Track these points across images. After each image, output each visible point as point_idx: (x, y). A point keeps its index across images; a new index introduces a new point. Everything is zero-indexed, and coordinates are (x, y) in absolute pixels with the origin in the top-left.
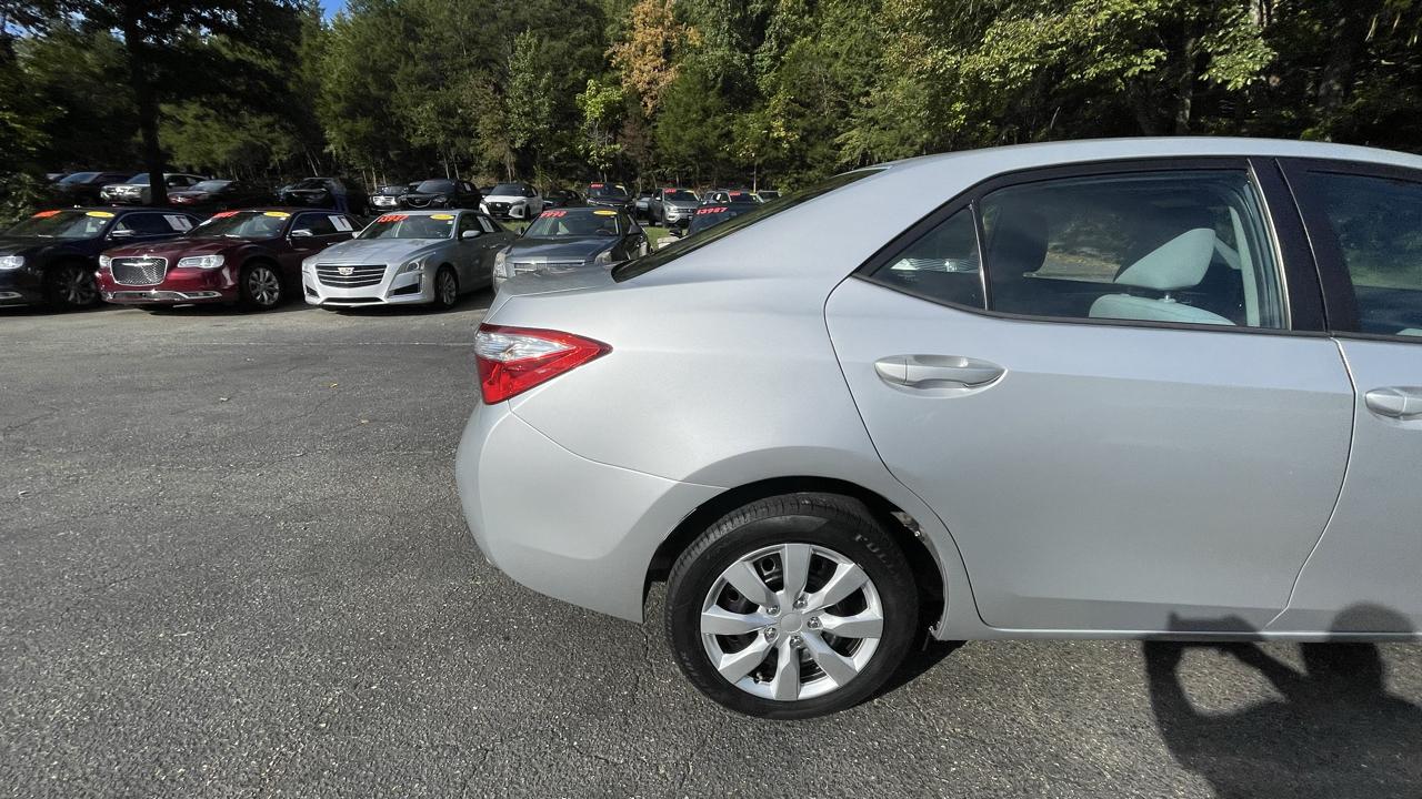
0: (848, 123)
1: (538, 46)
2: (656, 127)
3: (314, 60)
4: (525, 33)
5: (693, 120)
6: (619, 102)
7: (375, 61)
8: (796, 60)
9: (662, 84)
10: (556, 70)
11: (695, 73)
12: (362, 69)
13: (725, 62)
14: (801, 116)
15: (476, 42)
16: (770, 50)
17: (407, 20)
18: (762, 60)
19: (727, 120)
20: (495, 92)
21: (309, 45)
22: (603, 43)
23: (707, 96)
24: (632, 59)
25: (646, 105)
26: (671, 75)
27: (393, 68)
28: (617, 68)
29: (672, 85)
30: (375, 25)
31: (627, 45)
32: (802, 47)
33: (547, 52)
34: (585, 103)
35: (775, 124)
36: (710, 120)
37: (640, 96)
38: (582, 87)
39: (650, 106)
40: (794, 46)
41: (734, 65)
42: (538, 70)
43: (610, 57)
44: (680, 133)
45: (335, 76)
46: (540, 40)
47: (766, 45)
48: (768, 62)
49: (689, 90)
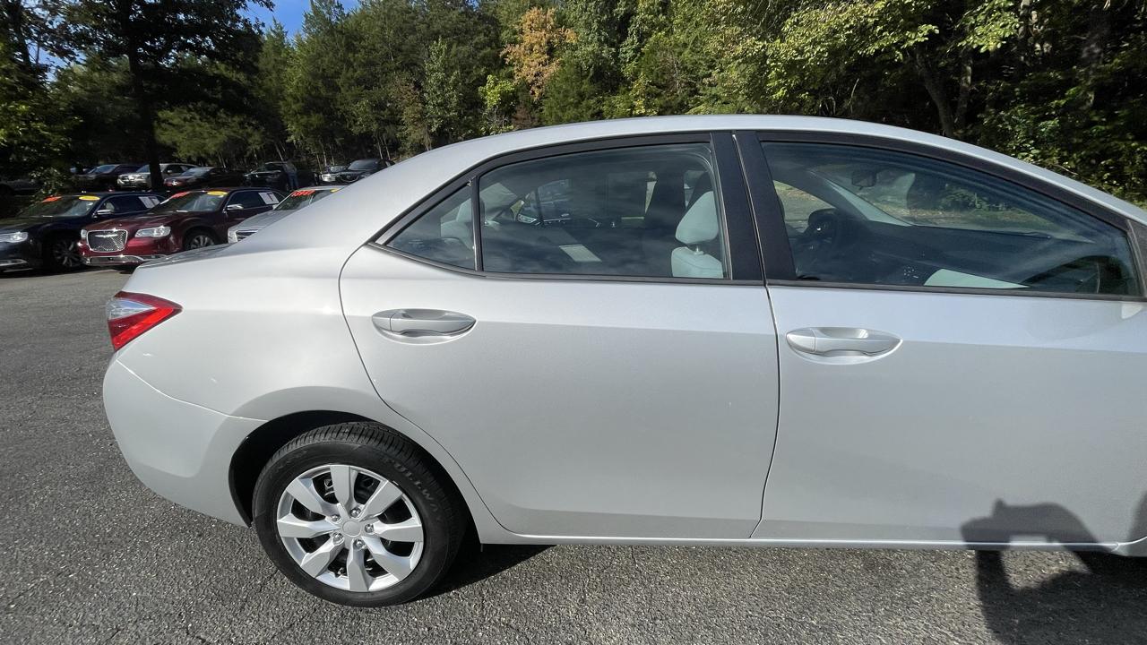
0: (697, 100)
1: (448, 52)
2: (541, 110)
3: (279, 71)
4: (437, 42)
5: (571, 103)
6: (513, 92)
7: (324, 70)
8: (652, 51)
9: (546, 76)
10: (463, 68)
11: (571, 65)
12: (315, 76)
13: (597, 56)
14: (658, 95)
15: (400, 50)
16: (632, 43)
17: (347, 38)
18: (626, 52)
19: (599, 101)
20: (414, 89)
21: (275, 60)
22: (499, 45)
23: (582, 84)
24: (522, 57)
25: (533, 93)
26: (553, 68)
27: (338, 74)
28: (511, 65)
29: (553, 78)
30: (323, 42)
31: (518, 46)
32: (657, 40)
33: (455, 55)
34: (485, 94)
35: (636, 103)
36: (584, 103)
37: (529, 86)
38: (483, 81)
39: (537, 94)
40: (651, 39)
41: (603, 58)
42: (448, 70)
43: (505, 56)
44: (560, 114)
45: (294, 83)
46: (450, 46)
47: (629, 40)
48: (631, 53)
49: (567, 79)
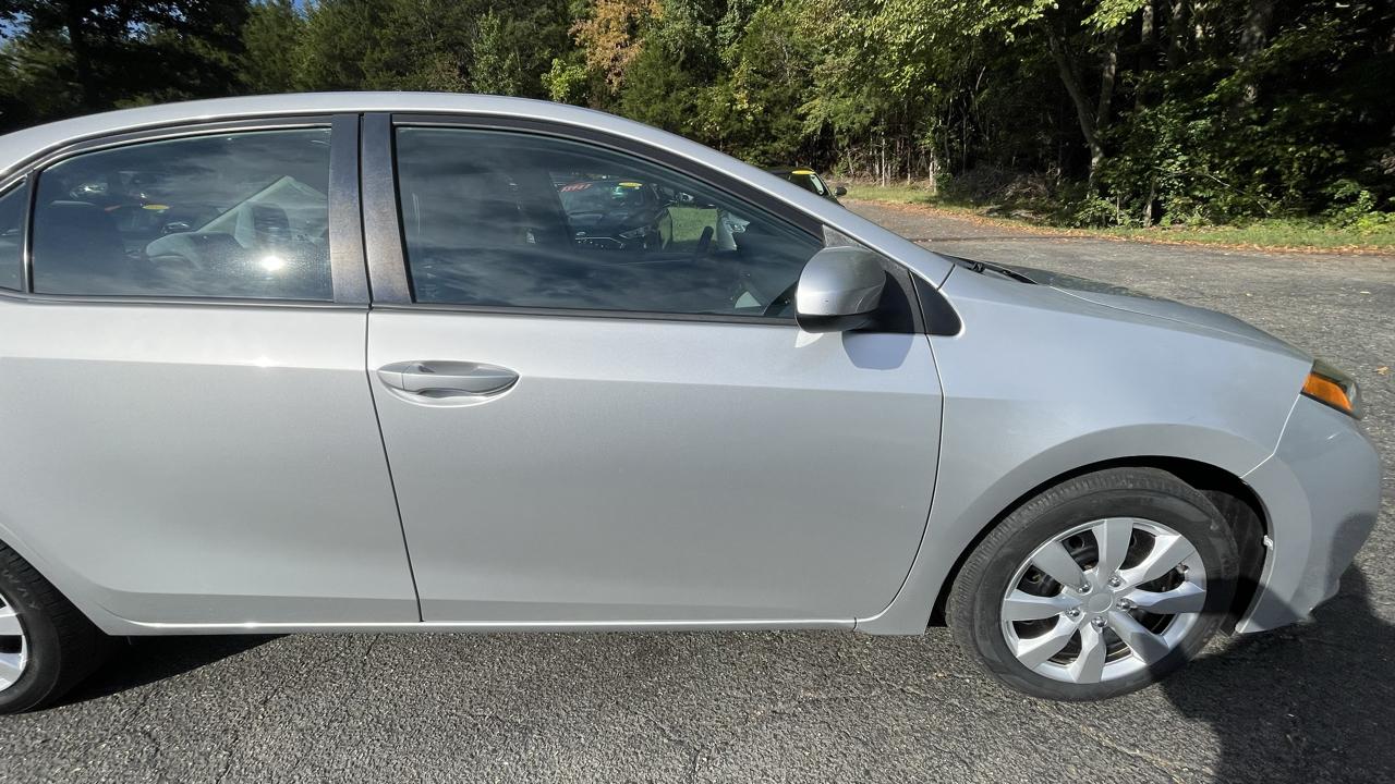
0: (811, 92)
1: (501, 28)
2: (620, 105)
3: (284, 51)
4: (487, 15)
5: (657, 96)
6: (584, 80)
7: (342, 50)
8: (758, 31)
9: (625, 60)
10: (522, 50)
11: (657, 47)
12: (331, 58)
13: (689, 36)
14: (765, 86)
15: (441, 26)
16: (733, 20)
17: (372, 8)
18: (725, 32)
19: (691, 93)
20: (460, 76)
21: (279, 36)
22: (567, 20)
23: (670, 71)
24: (596, 36)
25: (611, 82)
26: (635, 51)
27: (361, 54)
28: (582, 46)
29: (634, 65)
30: (340, 13)
31: (590, 22)
32: (763, 17)
33: (512, 33)
34: (550, 83)
35: (737, 96)
36: (673, 95)
37: (605, 73)
38: (547, 66)
39: (615, 84)
40: (755, 15)
41: (696, 38)
42: (502, 51)
43: (574, 35)
44: (643, 109)
45: (305, 66)
46: (504, 21)
47: (729, 16)
48: (731, 33)
49: (651, 65)
